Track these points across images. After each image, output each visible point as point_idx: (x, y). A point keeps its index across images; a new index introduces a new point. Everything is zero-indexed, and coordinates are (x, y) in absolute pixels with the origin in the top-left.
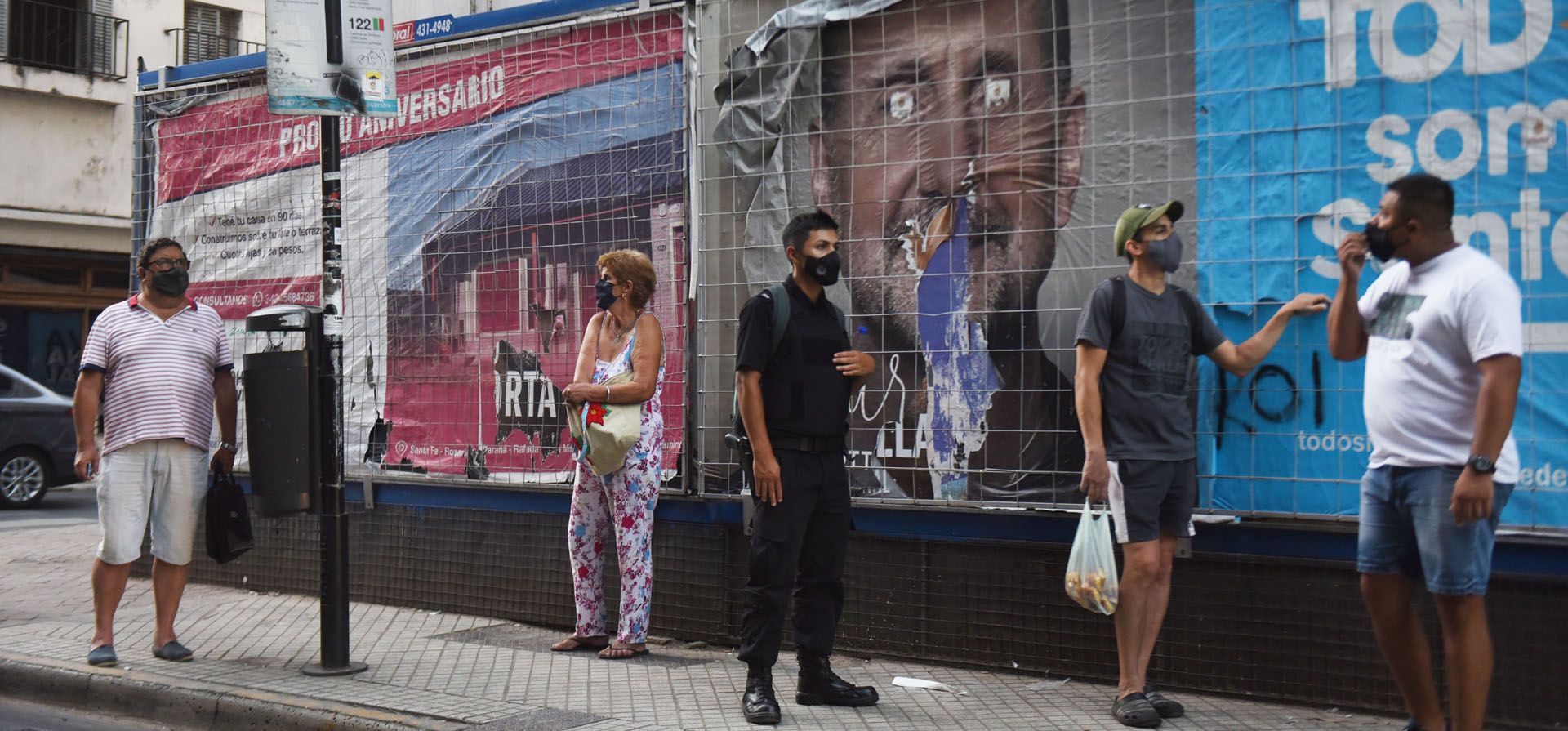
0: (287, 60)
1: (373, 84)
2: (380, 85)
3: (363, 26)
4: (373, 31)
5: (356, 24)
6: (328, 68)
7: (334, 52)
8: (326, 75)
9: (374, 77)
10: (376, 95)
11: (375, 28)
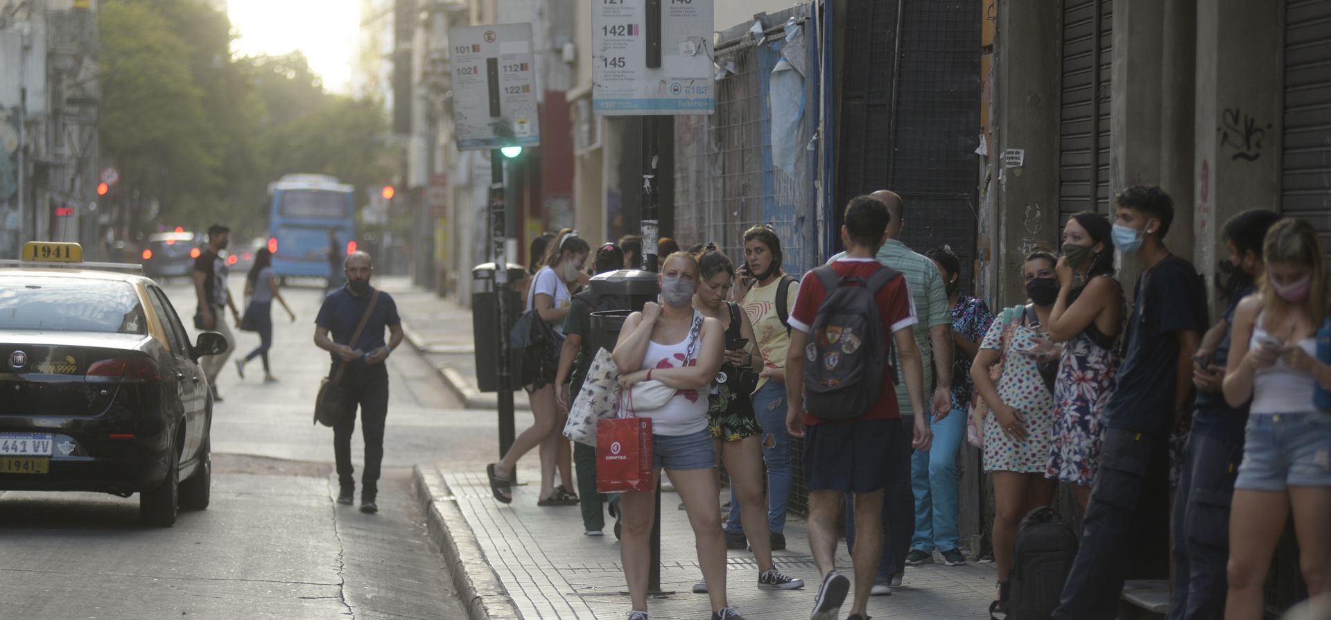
0: (466, 118)
1: (522, 127)
2: (527, 127)
3: (515, 91)
4: (522, 94)
5: (509, 91)
6: (490, 120)
7: (495, 109)
8: (489, 125)
9: (522, 123)
10: (525, 133)
11: (524, 91)
